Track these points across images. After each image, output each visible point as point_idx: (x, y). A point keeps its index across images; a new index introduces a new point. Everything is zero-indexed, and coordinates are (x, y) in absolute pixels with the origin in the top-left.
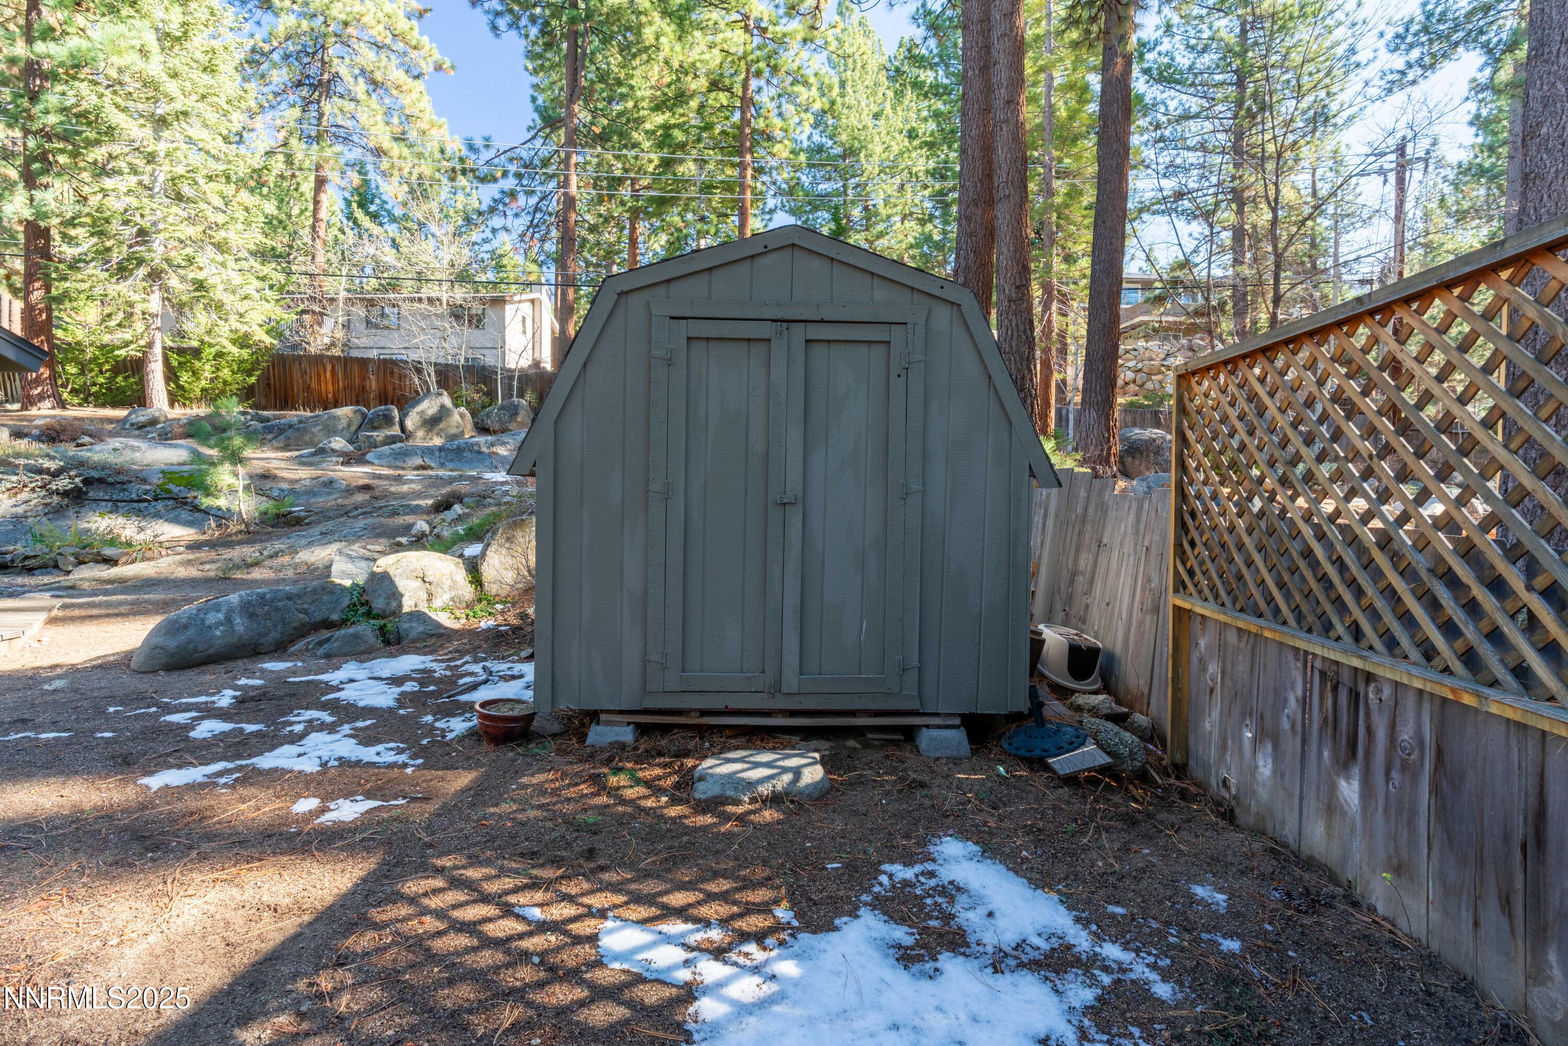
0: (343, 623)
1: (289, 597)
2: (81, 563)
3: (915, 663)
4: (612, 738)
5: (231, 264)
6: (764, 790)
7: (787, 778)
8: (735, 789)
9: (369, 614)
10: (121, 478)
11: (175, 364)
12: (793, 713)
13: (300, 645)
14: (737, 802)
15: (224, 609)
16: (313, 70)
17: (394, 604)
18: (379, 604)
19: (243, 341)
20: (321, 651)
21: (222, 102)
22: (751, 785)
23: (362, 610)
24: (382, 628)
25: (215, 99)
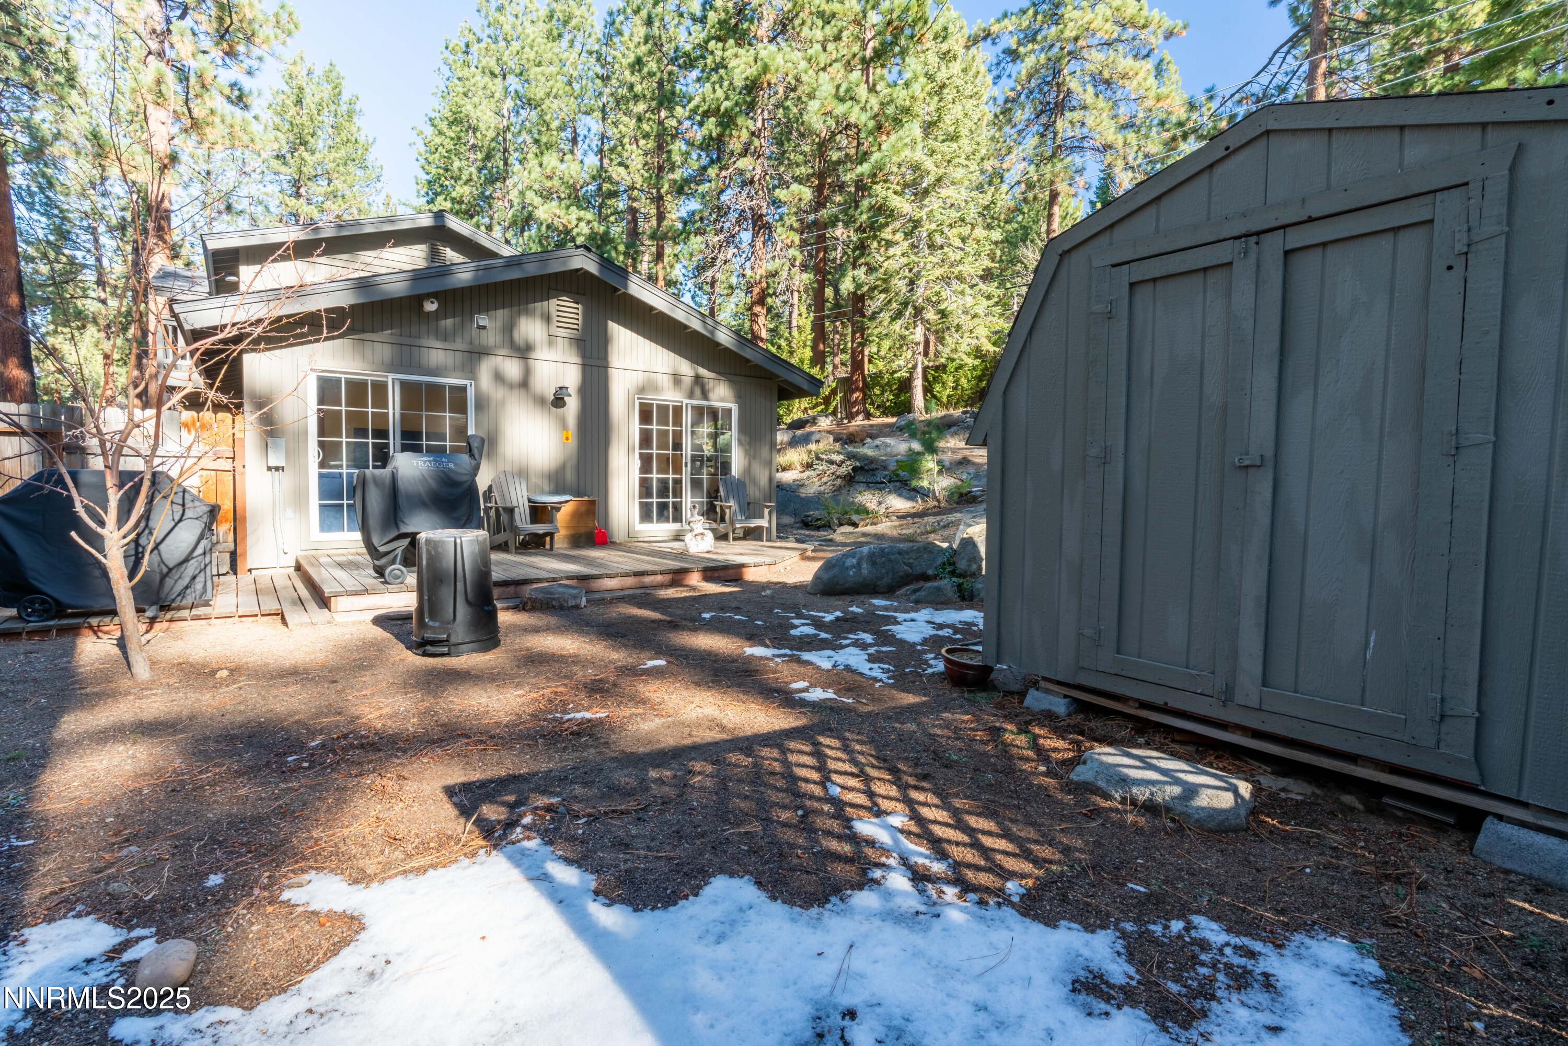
0: (935, 577)
1: (900, 553)
2: (841, 525)
3: (1470, 708)
4: (1045, 706)
5: (968, 291)
6: (1142, 793)
7: (1176, 790)
8: (1108, 781)
9: (953, 573)
10: (873, 466)
11: (931, 378)
12: (1257, 734)
13: (902, 591)
14: (1107, 796)
15: (857, 556)
16: (1051, 98)
17: (974, 567)
18: (962, 565)
19: (978, 353)
20: (913, 597)
21: (962, 160)
22: (1125, 781)
23: (949, 569)
24: (960, 586)
25: (957, 160)
